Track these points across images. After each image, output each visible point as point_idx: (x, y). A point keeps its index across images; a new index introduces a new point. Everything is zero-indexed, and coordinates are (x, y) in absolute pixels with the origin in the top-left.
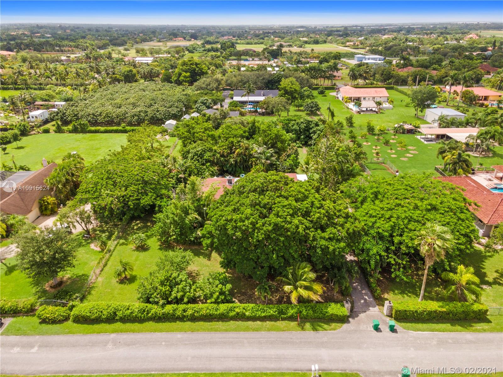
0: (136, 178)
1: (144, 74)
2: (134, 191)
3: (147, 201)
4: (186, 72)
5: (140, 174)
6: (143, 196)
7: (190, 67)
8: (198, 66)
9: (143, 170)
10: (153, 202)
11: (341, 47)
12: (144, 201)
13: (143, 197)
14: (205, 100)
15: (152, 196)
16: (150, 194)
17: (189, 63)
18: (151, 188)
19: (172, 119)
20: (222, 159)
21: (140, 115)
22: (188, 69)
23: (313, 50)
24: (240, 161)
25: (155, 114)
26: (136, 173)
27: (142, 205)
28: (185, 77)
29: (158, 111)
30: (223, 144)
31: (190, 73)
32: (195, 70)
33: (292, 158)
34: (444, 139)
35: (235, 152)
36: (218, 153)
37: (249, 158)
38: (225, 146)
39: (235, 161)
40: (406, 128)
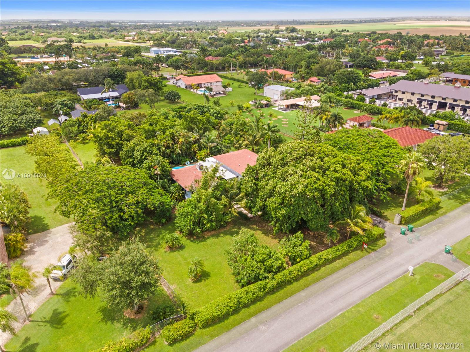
11: (122, 42)
14: (64, 101)
20: (168, 150)
23: (106, 45)
24: (185, 150)
30: (163, 136)
33: (228, 138)
34: (294, 107)
35: (178, 141)
36: (162, 146)
37: (190, 145)
38: (167, 137)
39: (181, 150)
40: (264, 103)
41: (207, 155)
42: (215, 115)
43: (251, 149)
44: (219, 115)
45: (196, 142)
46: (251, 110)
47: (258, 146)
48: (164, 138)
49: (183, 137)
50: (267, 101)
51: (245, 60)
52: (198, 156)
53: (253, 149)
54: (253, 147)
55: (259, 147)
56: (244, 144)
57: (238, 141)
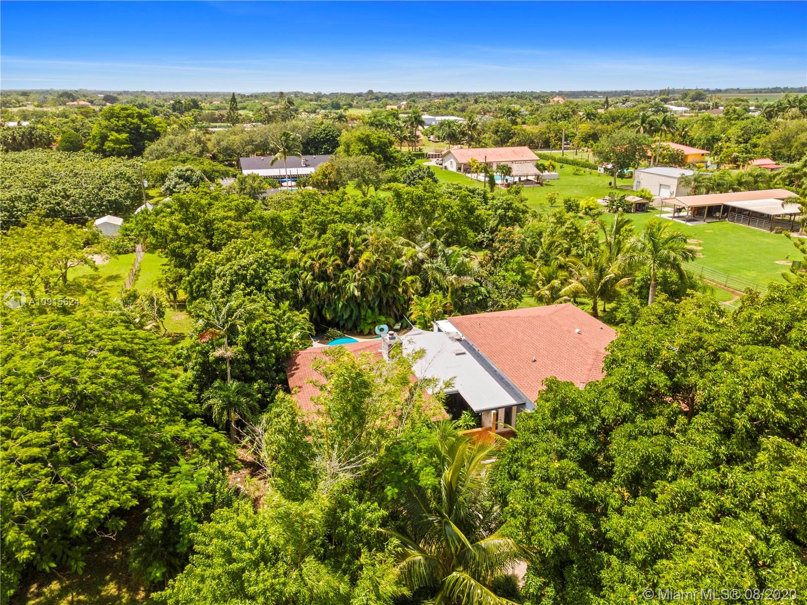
0: (35, 389)
1: (14, 139)
2: (33, 460)
3: (107, 498)
4: (118, 131)
5: (54, 370)
6: (81, 472)
7: (127, 121)
8: (145, 119)
9: (69, 347)
10: (137, 494)
12: (91, 499)
13: (86, 481)
14: (187, 170)
15: (128, 462)
16: (116, 456)
17: (123, 113)
18: (113, 426)
19: (111, 214)
20: (321, 285)
21: (14, 207)
22: (124, 125)
24: (375, 288)
25: (58, 204)
26: (30, 367)
27: (83, 524)
28: (117, 141)
29: (67, 197)
30: (314, 242)
31: (129, 133)
32: (139, 127)
33: (515, 267)
34: (718, 214)
35: (356, 261)
36: (305, 269)
37: (395, 275)
38: (326, 246)
39: (362, 289)
40: (633, 201)
41: (441, 309)
42: (499, 211)
43: (589, 308)
44: (510, 213)
45: (417, 268)
46: (599, 214)
47: (609, 301)
48: (316, 247)
49: (377, 250)
50: (641, 197)
51: (594, 129)
52: (415, 312)
53: (595, 308)
54: (595, 304)
55: (613, 305)
56: (566, 289)
57: (549, 279)
